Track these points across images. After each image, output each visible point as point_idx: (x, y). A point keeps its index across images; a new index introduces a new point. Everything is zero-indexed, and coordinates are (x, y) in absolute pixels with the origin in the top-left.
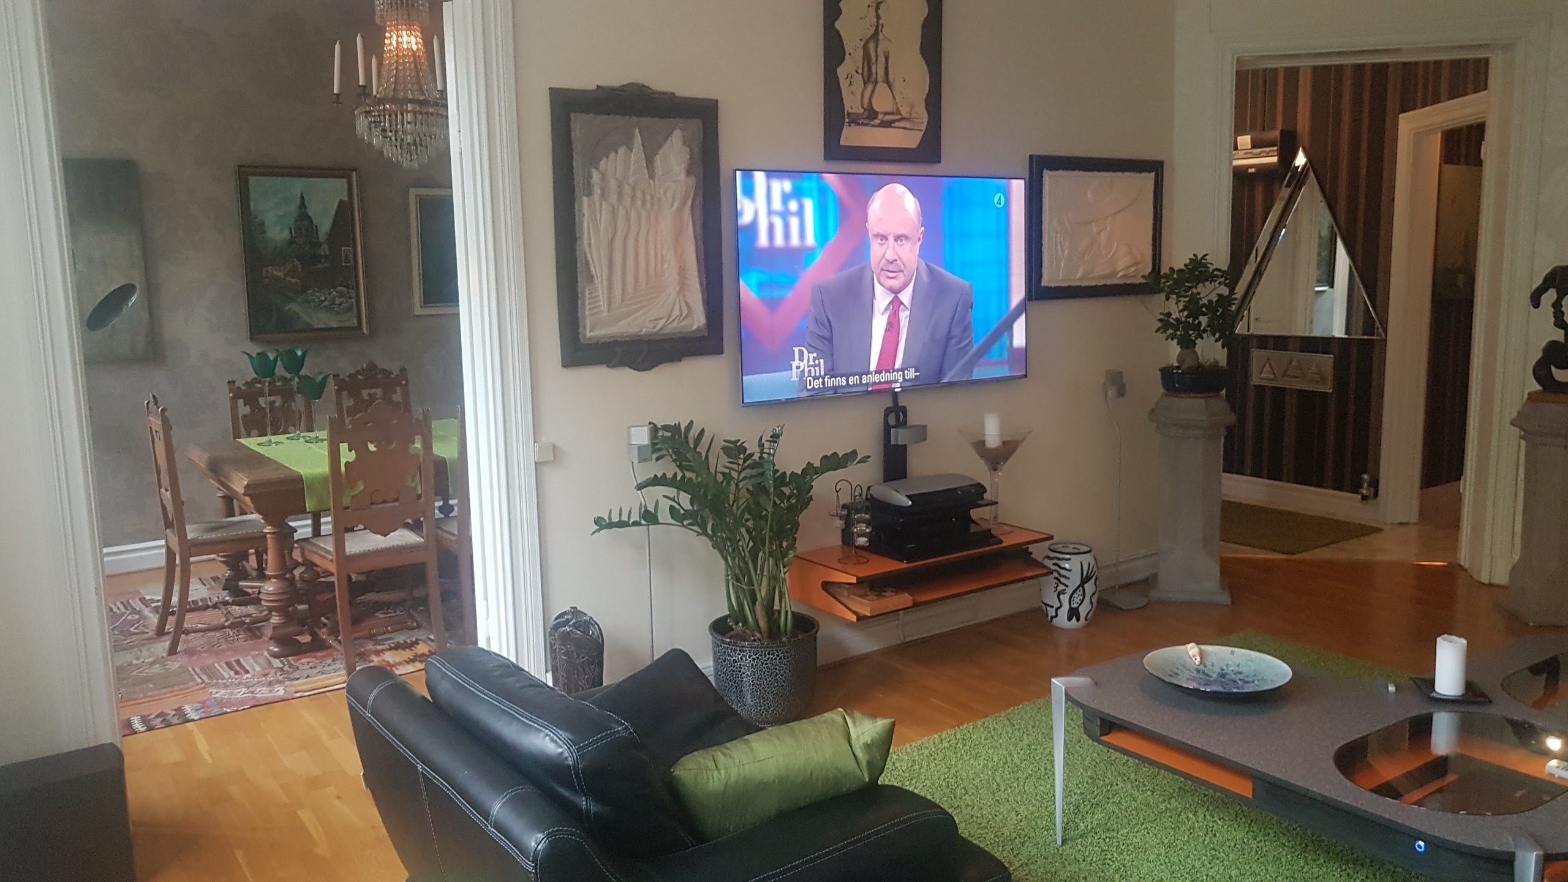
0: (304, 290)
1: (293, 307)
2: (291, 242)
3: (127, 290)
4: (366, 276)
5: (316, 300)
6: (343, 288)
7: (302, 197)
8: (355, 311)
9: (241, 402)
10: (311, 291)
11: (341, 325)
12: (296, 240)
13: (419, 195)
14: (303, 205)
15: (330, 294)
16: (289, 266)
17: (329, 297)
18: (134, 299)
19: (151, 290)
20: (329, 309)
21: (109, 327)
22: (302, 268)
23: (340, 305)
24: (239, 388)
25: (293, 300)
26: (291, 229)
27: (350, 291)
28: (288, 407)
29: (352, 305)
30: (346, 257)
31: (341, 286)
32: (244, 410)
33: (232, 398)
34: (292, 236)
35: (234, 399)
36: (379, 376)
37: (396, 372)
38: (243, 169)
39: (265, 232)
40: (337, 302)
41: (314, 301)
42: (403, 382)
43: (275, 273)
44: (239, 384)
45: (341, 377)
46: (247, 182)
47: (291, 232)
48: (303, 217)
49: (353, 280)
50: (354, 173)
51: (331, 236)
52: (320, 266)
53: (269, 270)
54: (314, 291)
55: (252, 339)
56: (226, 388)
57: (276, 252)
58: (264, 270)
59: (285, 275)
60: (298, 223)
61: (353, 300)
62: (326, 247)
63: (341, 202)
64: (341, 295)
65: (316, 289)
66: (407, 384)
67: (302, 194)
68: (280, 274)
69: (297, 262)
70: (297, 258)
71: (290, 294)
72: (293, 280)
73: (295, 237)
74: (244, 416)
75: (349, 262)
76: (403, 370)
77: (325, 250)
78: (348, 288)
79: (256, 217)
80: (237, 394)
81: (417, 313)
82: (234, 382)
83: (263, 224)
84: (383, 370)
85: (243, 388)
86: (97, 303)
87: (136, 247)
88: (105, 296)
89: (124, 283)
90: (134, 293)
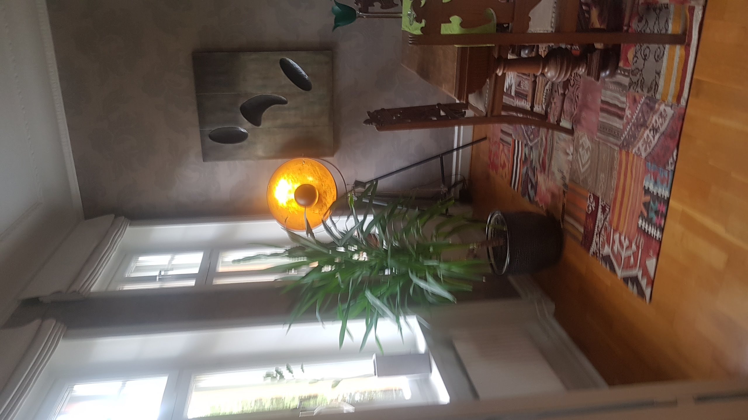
3: (284, 65)
32: (377, 7)
86: (293, 84)
87: (254, 56)
88: (287, 78)
89: (279, 66)
90: (286, 60)
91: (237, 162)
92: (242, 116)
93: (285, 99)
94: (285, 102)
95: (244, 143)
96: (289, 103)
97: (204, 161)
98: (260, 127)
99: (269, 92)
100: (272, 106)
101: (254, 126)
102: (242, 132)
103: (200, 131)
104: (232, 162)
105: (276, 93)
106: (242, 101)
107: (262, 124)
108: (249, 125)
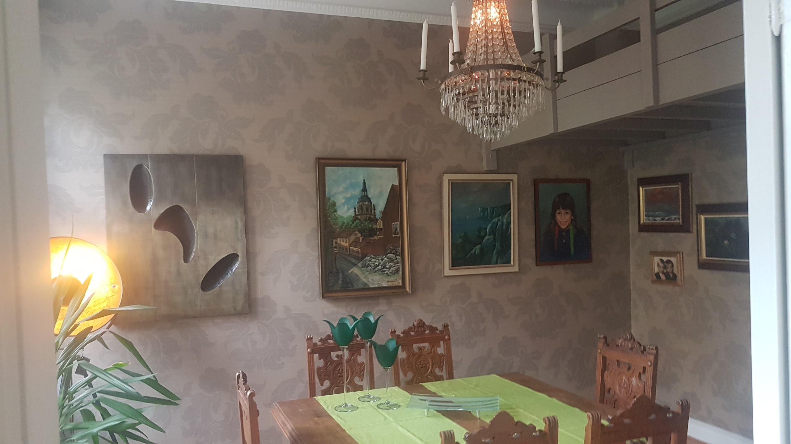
0: (364, 256)
1: (355, 270)
2: (355, 218)
3: (231, 259)
4: (411, 245)
5: (373, 265)
6: (392, 255)
7: (364, 183)
8: (400, 272)
9: (316, 356)
10: (368, 258)
11: (390, 284)
12: (359, 217)
13: (451, 180)
14: (365, 190)
15: (382, 260)
16: (353, 238)
17: (382, 262)
18: (236, 266)
19: (250, 257)
20: (382, 271)
21: (217, 289)
22: (363, 239)
23: (390, 269)
24: (315, 344)
25: (355, 265)
26: (355, 209)
27: (397, 257)
28: (354, 360)
29: (399, 268)
30: (396, 230)
31: (391, 253)
32: (319, 363)
33: (309, 353)
34: (355, 213)
35: (311, 354)
36: (427, 332)
37: (440, 327)
38: (321, 161)
39: (335, 211)
40: (387, 267)
41: (370, 266)
42: (446, 337)
43: (342, 243)
44: (316, 340)
45: (397, 333)
46: (324, 170)
47: (355, 211)
48: (365, 198)
49: (400, 248)
50: (403, 163)
51: (385, 213)
52: (376, 238)
53: (339, 242)
54: (371, 257)
55: (323, 297)
56: (305, 344)
57: (344, 227)
58: (334, 241)
59: (350, 245)
60: (361, 203)
61: (400, 264)
62: (380, 222)
63: (393, 186)
64: (391, 260)
65: (372, 256)
66: (449, 339)
67: (364, 180)
68: (347, 244)
69: (359, 235)
70: (360, 232)
71: (353, 261)
72: (355, 249)
73: (358, 215)
74: (319, 369)
75: (398, 235)
76: (446, 326)
77: (380, 224)
78: (396, 255)
79: (329, 200)
80: (314, 349)
81: (446, 274)
82: (311, 338)
83: (334, 204)
84: (431, 326)
85: (319, 343)
86: (209, 269)
87: (240, 224)
88: (215, 263)
89: (230, 253)
90: (237, 260)
91: (104, 196)
92: (168, 207)
93: (191, 260)
94: (186, 259)
95: (131, 208)
96: (185, 264)
97: (105, 155)
98: (153, 229)
99: (198, 240)
100: (181, 244)
101: (155, 221)
102: (147, 205)
103: (148, 155)
104: (103, 191)
105: (197, 248)
106: (187, 209)
107: (158, 232)
108: (156, 215)
